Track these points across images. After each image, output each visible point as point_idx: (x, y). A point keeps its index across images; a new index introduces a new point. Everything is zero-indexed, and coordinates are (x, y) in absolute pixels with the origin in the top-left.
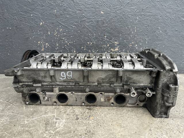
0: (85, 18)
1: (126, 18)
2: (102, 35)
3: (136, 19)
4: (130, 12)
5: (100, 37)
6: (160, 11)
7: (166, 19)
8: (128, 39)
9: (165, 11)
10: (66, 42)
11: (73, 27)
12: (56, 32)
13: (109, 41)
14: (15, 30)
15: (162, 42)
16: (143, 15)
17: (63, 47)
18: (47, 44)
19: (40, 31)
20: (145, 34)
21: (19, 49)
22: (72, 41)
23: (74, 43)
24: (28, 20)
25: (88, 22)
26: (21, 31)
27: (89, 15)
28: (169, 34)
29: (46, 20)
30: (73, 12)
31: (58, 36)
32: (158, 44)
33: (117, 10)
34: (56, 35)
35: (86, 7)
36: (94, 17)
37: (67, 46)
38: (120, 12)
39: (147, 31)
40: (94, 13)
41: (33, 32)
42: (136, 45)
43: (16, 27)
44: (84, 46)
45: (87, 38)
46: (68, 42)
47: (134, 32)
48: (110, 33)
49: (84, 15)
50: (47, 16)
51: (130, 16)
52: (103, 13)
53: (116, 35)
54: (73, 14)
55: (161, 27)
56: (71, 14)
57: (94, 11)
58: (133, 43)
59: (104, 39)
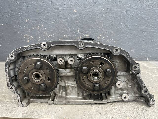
0: (61, 16)
1: (95, 16)
2: (76, 29)
3: (103, 16)
4: (97, 11)
5: (74, 31)
6: (121, 9)
7: (127, 16)
8: (97, 32)
9: (126, 9)
10: (47, 35)
11: (52, 23)
12: (38, 27)
13: (81, 34)
14: (6, 26)
15: (124, 35)
16: (108, 13)
17: (44, 39)
18: (31, 37)
19: (26, 26)
20: (110, 28)
21: (9, 41)
22: (51, 34)
23: (53, 36)
24: (16, 18)
25: (64, 19)
26: (10, 26)
27: (64, 13)
28: (130, 28)
29: (30, 17)
30: (52, 11)
31: (40, 30)
32: (122, 37)
33: (88, 9)
34: (38, 29)
35: (62, 7)
36: (69, 15)
37: (48, 38)
38: (89, 11)
39: (112, 26)
40: (69, 12)
41: (20, 27)
42: (104, 38)
43: (7, 23)
44: (61, 39)
45: (63, 32)
46: (48, 35)
47: (101, 26)
48: (82, 28)
49: (60, 13)
50: (31, 14)
51: (98, 14)
52: (76, 12)
53: (87, 29)
54: (52, 12)
55: (123, 23)
56: (51, 12)
57: (69, 10)
58: (101, 36)
59: (77, 33)
